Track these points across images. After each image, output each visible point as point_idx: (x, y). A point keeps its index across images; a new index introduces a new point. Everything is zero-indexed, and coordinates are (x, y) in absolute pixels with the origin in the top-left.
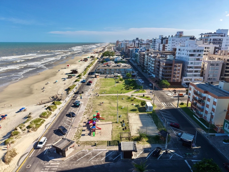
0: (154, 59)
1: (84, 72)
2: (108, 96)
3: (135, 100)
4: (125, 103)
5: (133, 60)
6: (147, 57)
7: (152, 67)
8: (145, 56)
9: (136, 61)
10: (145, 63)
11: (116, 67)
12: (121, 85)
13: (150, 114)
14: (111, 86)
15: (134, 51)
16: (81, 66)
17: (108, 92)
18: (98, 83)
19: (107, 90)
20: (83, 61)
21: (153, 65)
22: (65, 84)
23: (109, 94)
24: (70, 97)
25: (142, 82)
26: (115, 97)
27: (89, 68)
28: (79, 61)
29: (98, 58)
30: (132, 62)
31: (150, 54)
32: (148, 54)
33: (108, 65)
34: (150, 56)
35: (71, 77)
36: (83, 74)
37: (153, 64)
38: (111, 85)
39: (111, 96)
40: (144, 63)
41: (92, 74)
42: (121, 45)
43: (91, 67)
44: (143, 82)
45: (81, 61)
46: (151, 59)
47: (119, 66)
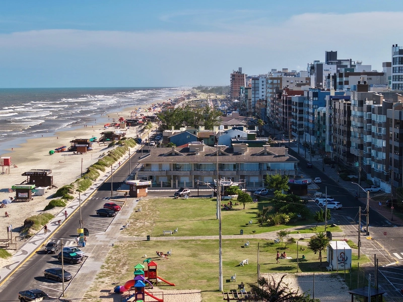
0: (382, 119)
1: (82, 180)
2: (186, 241)
3: (291, 246)
4: (251, 254)
5: (306, 146)
6: (359, 114)
7: (379, 150)
8: (353, 113)
9: (318, 149)
10: (355, 142)
11: (223, 154)
12: (244, 216)
13: (341, 275)
14: (199, 218)
15: (311, 103)
16: (60, 168)
17: (187, 232)
18: (144, 210)
19: (184, 227)
20: (69, 151)
21: (382, 143)
22: (7, 215)
23: (190, 235)
24: (38, 243)
25: (332, 206)
26: (214, 243)
27: (99, 171)
28: (51, 153)
29: (138, 141)
30: (302, 151)
31: (368, 103)
32: (361, 103)
33: (186, 150)
34: (369, 108)
35: (26, 195)
36: (76, 186)
37: (380, 137)
38: (202, 216)
39: (199, 240)
40: (349, 144)
41: (115, 189)
42: (256, 89)
43: (108, 169)
44: (336, 205)
45: (58, 150)
46: (374, 117)
47: (237, 154)
